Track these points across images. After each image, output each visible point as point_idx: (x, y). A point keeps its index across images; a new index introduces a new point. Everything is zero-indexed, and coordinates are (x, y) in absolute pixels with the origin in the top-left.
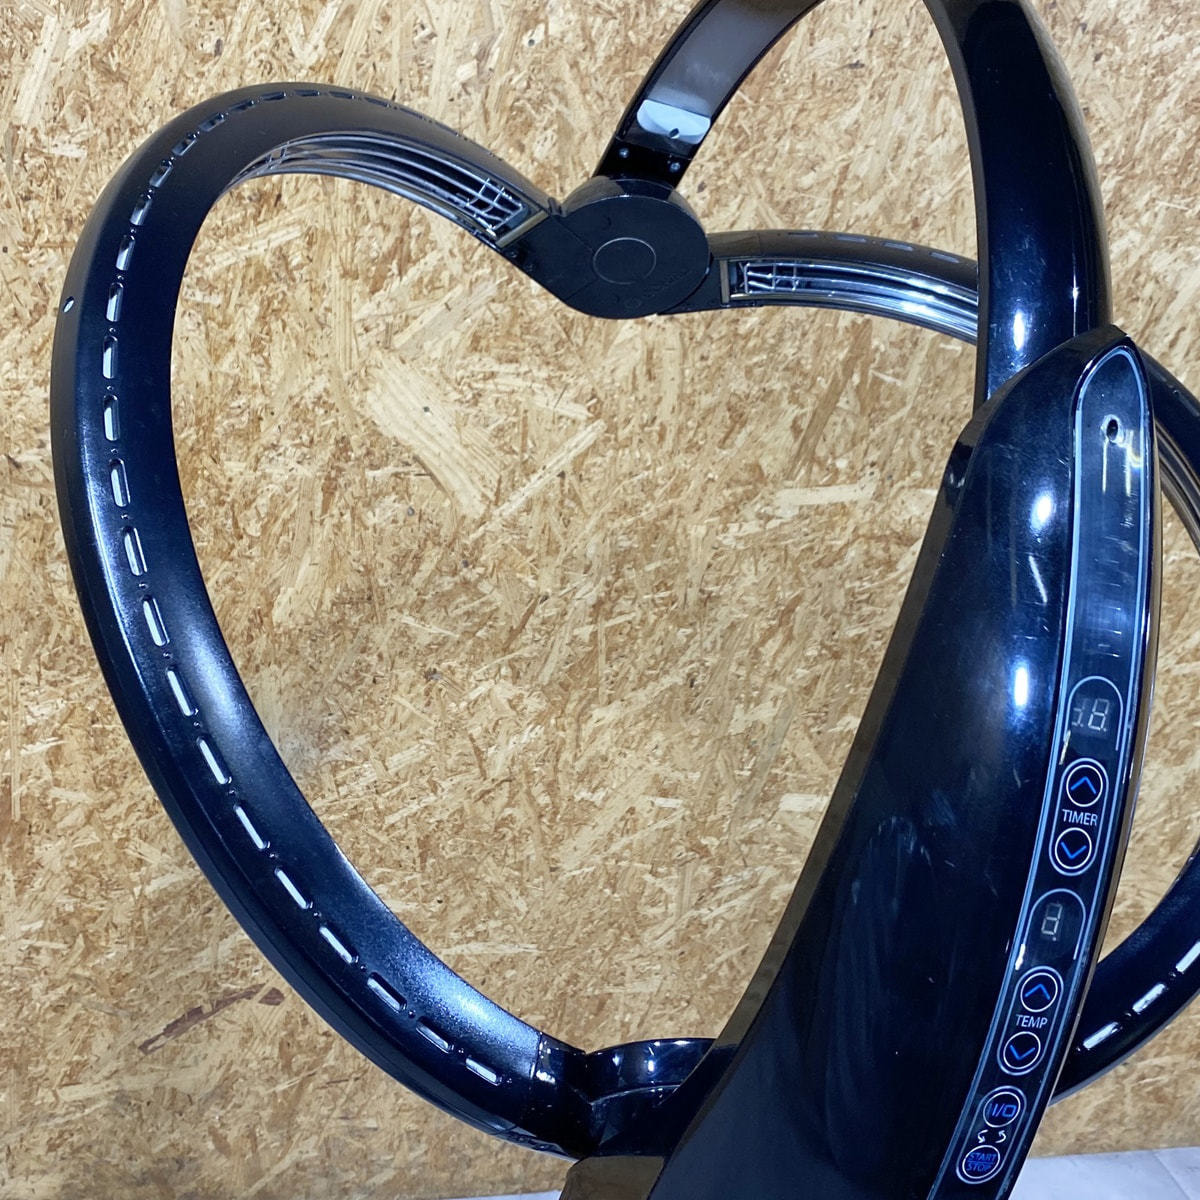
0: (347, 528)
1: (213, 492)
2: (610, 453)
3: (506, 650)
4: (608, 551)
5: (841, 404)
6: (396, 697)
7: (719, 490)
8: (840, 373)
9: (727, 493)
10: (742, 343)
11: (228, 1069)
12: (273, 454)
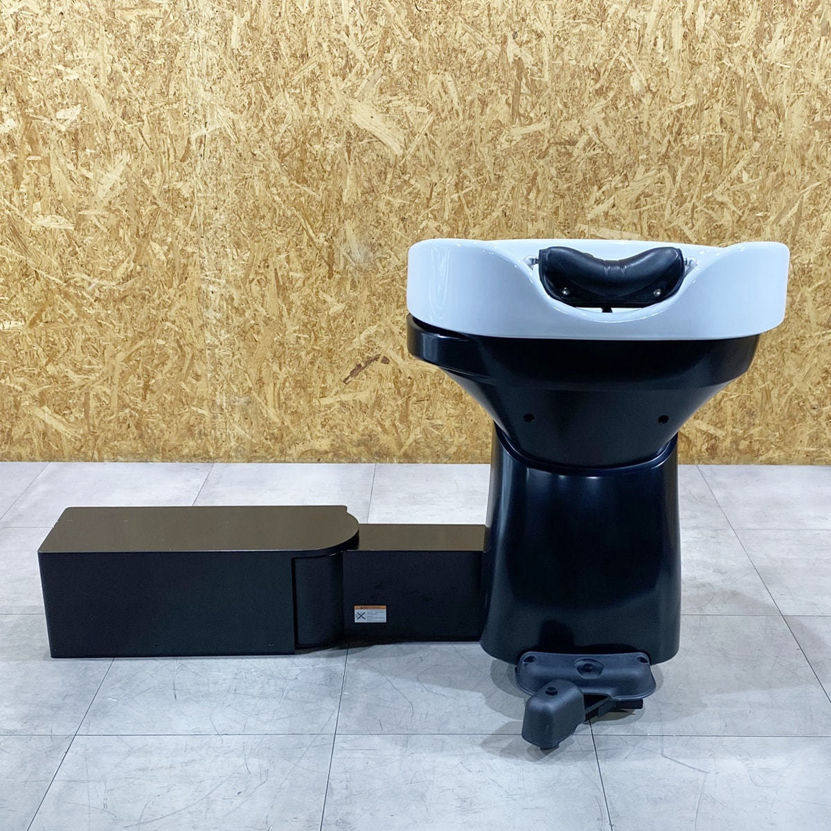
0: (358, 164)
1: (313, 157)
2: (441, 124)
3: (428, 207)
4: (453, 162)
5: (522, 91)
6: (394, 230)
7: (487, 132)
8: (517, 80)
9: (491, 133)
10: (474, 75)
11: (377, 393)
12: (328, 140)
